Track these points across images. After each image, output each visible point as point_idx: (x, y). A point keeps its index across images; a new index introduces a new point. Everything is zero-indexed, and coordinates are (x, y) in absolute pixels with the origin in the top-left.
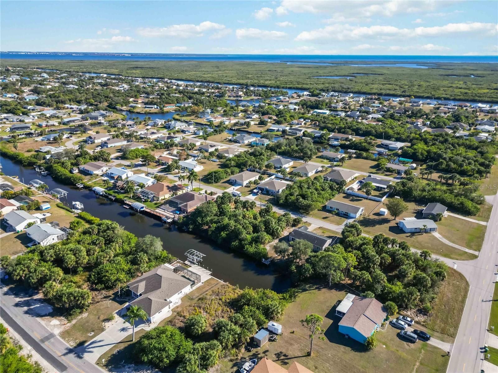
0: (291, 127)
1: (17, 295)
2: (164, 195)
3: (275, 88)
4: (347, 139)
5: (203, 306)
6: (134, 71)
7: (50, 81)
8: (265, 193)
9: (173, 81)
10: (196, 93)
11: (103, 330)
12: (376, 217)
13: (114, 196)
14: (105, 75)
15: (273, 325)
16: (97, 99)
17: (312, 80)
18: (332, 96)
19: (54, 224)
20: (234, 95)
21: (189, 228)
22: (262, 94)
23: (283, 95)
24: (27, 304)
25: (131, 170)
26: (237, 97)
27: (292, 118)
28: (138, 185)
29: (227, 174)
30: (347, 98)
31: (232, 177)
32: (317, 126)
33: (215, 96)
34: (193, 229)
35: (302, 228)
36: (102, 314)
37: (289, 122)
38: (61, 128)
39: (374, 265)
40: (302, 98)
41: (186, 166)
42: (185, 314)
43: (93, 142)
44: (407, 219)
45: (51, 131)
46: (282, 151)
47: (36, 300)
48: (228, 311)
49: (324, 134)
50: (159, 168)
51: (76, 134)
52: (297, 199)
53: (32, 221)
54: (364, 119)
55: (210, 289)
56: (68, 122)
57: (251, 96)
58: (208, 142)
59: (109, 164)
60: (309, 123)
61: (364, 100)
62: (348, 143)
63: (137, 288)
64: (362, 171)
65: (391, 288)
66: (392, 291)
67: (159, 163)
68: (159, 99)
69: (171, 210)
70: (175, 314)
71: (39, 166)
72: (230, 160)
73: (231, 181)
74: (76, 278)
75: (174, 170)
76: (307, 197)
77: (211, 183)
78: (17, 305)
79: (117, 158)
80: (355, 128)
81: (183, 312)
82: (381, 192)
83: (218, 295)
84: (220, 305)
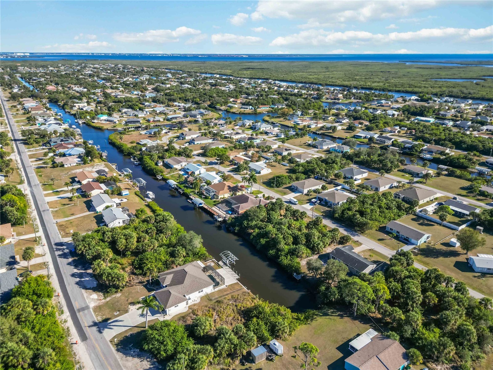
0: (381, 134)
1: (76, 266)
2: (223, 194)
3: (380, 90)
4: (442, 153)
5: (217, 309)
6: (245, 72)
7: (171, 81)
8: (324, 203)
9: (277, 82)
10: (295, 95)
11: (126, 311)
12: (444, 248)
13: (183, 190)
14: (218, 76)
15: (274, 344)
16: (203, 98)
17: (428, 83)
18: (446, 101)
19: (124, 210)
20: (332, 97)
21: (235, 230)
22: (362, 98)
23: (387, 99)
24: (80, 276)
25: (205, 167)
26: (335, 99)
27: (386, 125)
28: (205, 183)
29: (291, 179)
30: (463, 105)
31: (295, 184)
32: (413, 135)
33: (313, 98)
34: (239, 230)
35: (347, 247)
36: (132, 297)
37: (381, 129)
38: (164, 124)
39: (413, 302)
40: (407, 103)
41: (254, 168)
42: (198, 313)
43: (184, 139)
44: (481, 256)
45: (156, 125)
46: (361, 160)
47: (88, 274)
48: (238, 320)
49: (416, 145)
50: (231, 168)
51: (174, 130)
52: (354, 215)
53: (109, 204)
54: (475, 131)
55: (231, 293)
56: (171, 118)
57: (350, 98)
58: (286, 145)
59: (189, 160)
60: (404, 132)
61: (484, 109)
62: (442, 157)
63: (165, 279)
64: (448, 191)
65: (424, 334)
66: (423, 337)
67: (232, 162)
68: (256, 100)
69: (225, 210)
70: (191, 311)
71: (134, 157)
72: (299, 165)
73: (292, 187)
74: (124, 261)
75: (243, 171)
76: (366, 214)
77: (273, 187)
78: (73, 275)
79: (198, 155)
80: (458, 140)
81: (197, 311)
82: (462, 219)
83: (235, 301)
84: (234, 311)
